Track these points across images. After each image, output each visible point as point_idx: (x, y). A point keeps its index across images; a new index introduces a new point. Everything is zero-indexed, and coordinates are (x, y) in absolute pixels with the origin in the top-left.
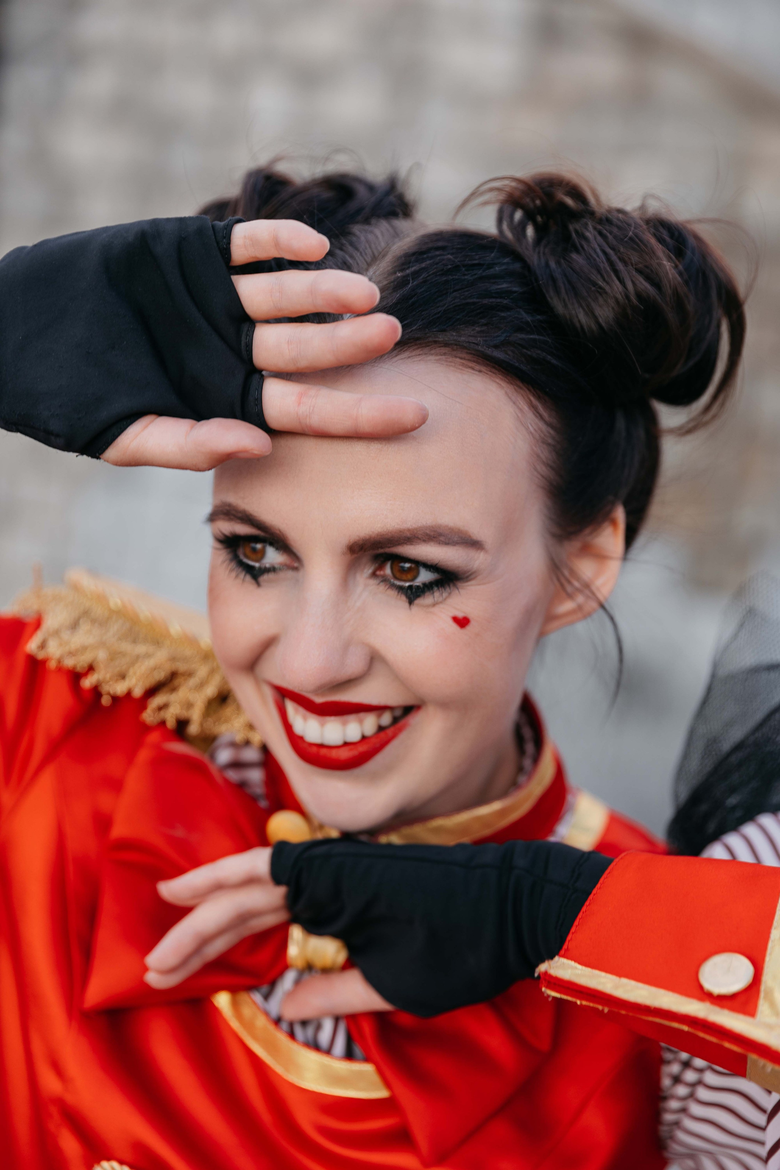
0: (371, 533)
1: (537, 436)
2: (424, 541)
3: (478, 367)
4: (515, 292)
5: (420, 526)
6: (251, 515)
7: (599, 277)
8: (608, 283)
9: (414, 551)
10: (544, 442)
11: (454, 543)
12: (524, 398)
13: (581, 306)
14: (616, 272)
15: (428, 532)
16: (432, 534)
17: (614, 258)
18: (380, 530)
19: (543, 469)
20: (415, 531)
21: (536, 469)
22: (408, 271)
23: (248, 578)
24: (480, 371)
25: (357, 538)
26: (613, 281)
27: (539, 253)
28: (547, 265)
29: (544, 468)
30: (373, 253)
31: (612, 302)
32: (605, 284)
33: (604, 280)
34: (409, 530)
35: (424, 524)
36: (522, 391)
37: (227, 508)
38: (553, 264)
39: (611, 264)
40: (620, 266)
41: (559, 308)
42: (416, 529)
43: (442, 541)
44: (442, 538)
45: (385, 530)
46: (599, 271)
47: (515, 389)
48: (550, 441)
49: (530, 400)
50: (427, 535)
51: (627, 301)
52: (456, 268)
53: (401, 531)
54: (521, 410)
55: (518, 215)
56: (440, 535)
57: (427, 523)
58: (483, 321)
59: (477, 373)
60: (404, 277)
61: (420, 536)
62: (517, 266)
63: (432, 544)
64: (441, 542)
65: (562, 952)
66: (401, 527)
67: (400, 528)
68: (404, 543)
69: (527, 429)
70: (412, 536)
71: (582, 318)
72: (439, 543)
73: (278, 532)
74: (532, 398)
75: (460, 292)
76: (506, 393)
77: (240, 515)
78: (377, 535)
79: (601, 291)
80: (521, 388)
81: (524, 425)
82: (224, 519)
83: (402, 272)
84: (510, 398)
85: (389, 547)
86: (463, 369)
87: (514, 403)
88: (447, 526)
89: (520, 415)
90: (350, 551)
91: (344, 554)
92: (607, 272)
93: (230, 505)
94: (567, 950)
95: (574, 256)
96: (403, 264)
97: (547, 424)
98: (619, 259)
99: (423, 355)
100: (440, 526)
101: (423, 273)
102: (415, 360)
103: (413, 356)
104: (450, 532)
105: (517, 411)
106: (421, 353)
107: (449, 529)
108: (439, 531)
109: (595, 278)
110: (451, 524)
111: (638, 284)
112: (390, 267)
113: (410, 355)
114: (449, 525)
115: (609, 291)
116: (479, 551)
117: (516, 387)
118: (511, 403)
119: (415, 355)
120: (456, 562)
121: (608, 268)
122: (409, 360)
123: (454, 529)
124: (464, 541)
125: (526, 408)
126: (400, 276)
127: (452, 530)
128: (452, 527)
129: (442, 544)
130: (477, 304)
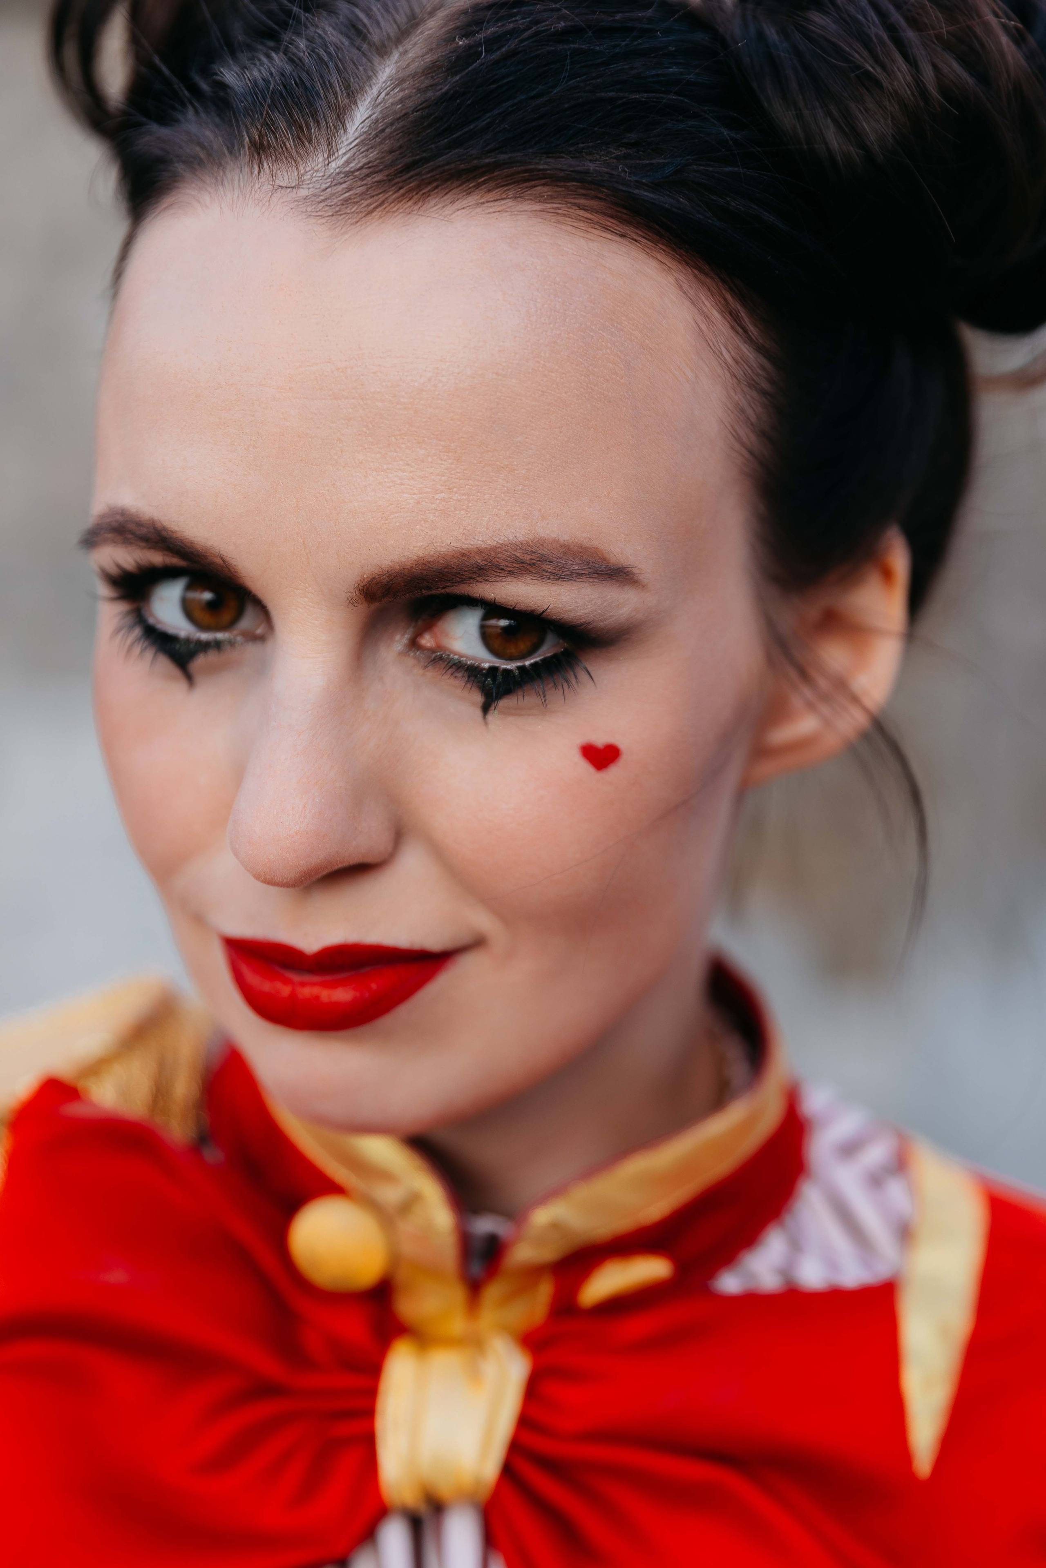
0: (403, 560)
1: (740, 373)
2: (511, 573)
3: (622, 229)
5: (502, 542)
6: (165, 529)
7: (866, 54)
8: (883, 66)
10: (753, 385)
11: (572, 576)
12: (712, 294)
13: (829, 113)
14: (899, 43)
15: (518, 554)
16: (527, 558)
17: (896, 17)
18: (421, 553)
19: (751, 439)
20: (493, 554)
21: (738, 439)
22: (479, 36)
23: (164, 664)
24: (623, 236)
25: (377, 570)
26: (894, 61)
28: (761, 36)
29: (753, 438)
30: (412, 10)
31: (891, 105)
32: (879, 70)
33: (877, 59)
34: (480, 551)
35: (512, 537)
36: (708, 281)
37: (119, 518)
38: (772, 33)
39: (891, 29)
40: (910, 35)
41: (784, 117)
42: (494, 549)
43: (547, 572)
44: (547, 567)
45: (432, 553)
46: (867, 43)
47: (695, 276)
48: (765, 385)
49: (725, 299)
50: (517, 560)
51: (922, 104)
52: (576, 30)
53: (463, 555)
54: (706, 317)
56: (543, 559)
57: (516, 537)
58: (633, 136)
59: (618, 239)
60: (470, 47)
61: (503, 564)
62: (701, 37)
63: (528, 578)
64: (545, 575)
66: (464, 546)
67: (462, 548)
68: (471, 578)
69: (719, 355)
70: (486, 563)
72: (542, 578)
73: (219, 561)
74: (729, 297)
75: (583, 77)
76: (676, 280)
77: (144, 531)
78: (417, 563)
79: (869, 81)
80: (706, 274)
81: (713, 347)
82: (114, 542)
83: (467, 38)
85: (443, 587)
86: (590, 230)
87: (693, 303)
88: (556, 541)
89: (704, 327)
90: (366, 598)
91: (352, 602)
95: (816, 16)
96: (469, 25)
97: (760, 349)
98: (907, 19)
99: (508, 200)
100: (542, 542)
101: (508, 40)
102: (491, 210)
103: (488, 202)
104: (564, 553)
105: (699, 319)
106: (504, 196)
107: (561, 546)
108: (541, 552)
109: (857, 56)
110: (565, 537)
111: (945, 70)
112: (443, 30)
113: (482, 201)
114: (561, 539)
115: (886, 83)
116: (626, 588)
117: (696, 272)
118: (687, 303)
119: (492, 201)
120: (581, 613)
121: (885, 36)
122: (479, 210)
123: (572, 547)
124: (592, 570)
125: (716, 314)
126: (462, 45)
127: (567, 550)
128: (566, 543)
129: (549, 578)
130: (620, 102)
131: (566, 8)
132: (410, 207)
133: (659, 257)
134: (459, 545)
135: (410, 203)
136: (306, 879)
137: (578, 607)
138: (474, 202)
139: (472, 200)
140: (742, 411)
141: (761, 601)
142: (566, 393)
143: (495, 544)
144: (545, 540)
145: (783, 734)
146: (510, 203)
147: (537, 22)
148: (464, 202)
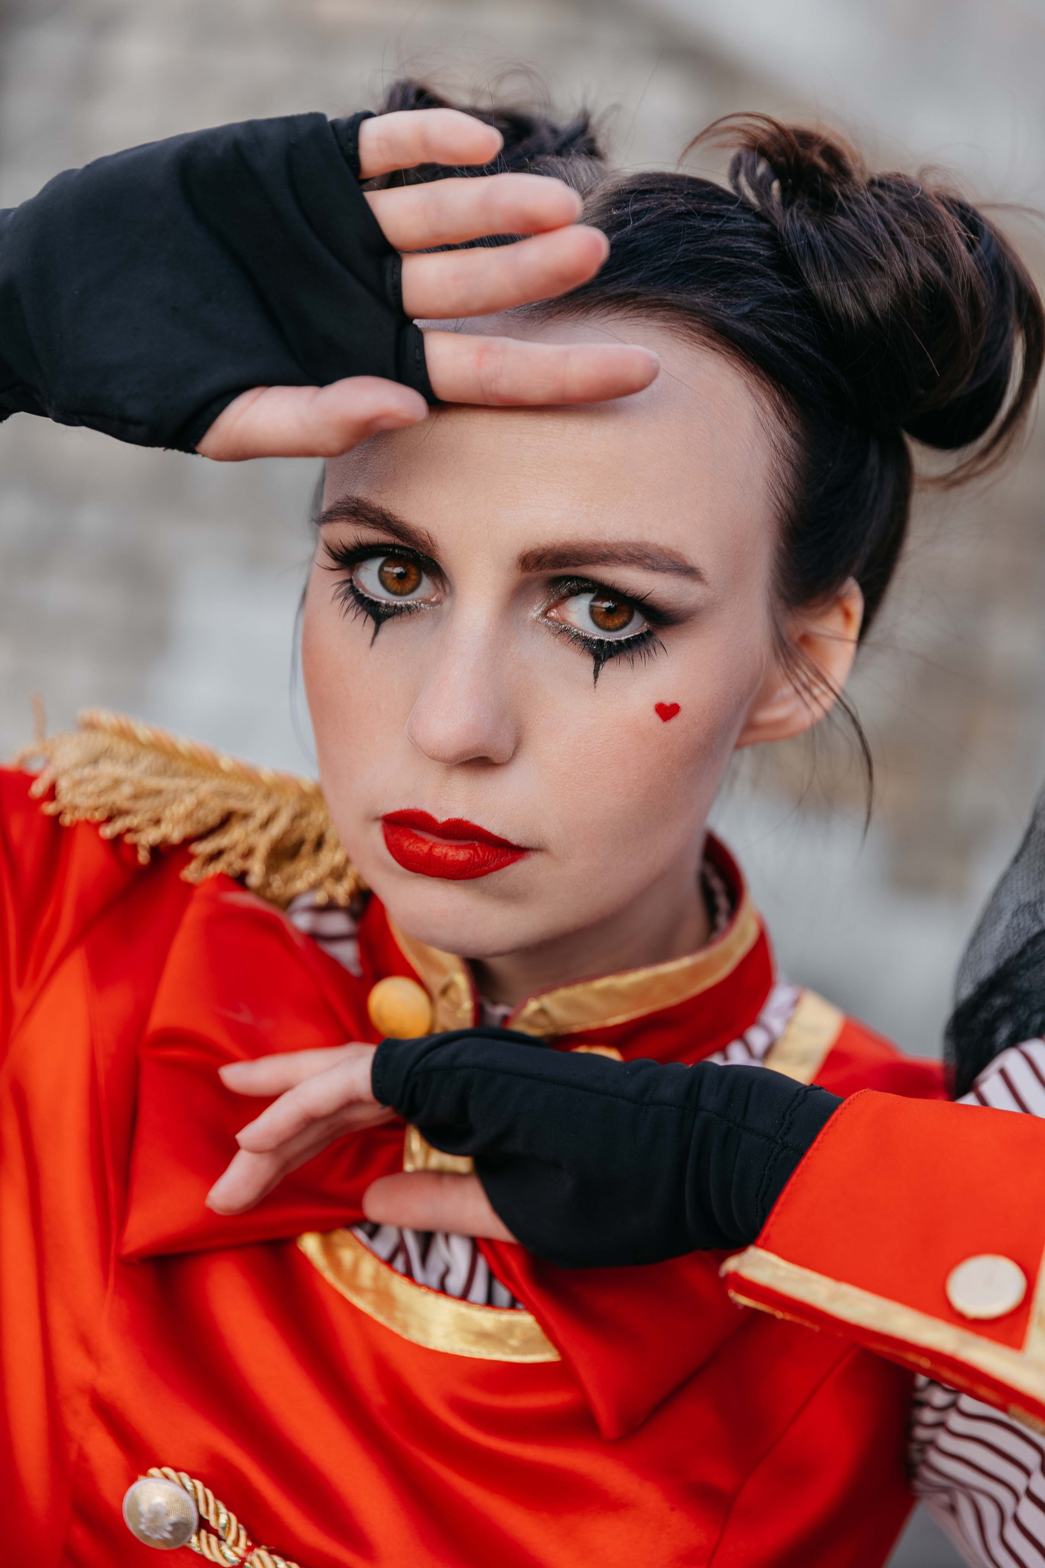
0: (555, 541)
2: (625, 562)
4: (762, 255)
5: (621, 540)
6: (387, 515)
7: (874, 247)
9: (609, 576)
10: (786, 458)
11: (663, 570)
13: (848, 285)
14: (897, 243)
15: (630, 550)
16: (636, 553)
17: (895, 226)
18: (568, 539)
20: (614, 548)
22: (627, 210)
25: (535, 546)
26: (893, 254)
27: (791, 215)
28: (803, 230)
31: (890, 283)
32: (883, 258)
33: (882, 252)
34: (606, 545)
35: (627, 538)
37: (355, 505)
38: (811, 229)
39: (892, 233)
40: (904, 238)
41: (817, 286)
42: (615, 544)
43: (648, 564)
44: (648, 561)
45: (575, 540)
46: (876, 241)
47: (757, 381)
48: (795, 461)
50: (629, 554)
51: (910, 285)
52: (689, 213)
53: (595, 545)
54: (762, 408)
55: (762, 168)
56: (647, 556)
57: (630, 538)
58: (721, 285)
59: (711, 351)
60: (620, 216)
61: (620, 555)
62: (764, 226)
63: (635, 567)
64: (647, 566)
65: (760, 1241)
66: (597, 539)
67: (595, 540)
68: (597, 562)
69: (769, 435)
70: (608, 553)
71: (849, 303)
72: (645, 568)
74: (777, 398)
75: (693, 244)
76: (746, 382)
77: (373, 515)
78: (564, 546)
79: (875, 266)
80: (764, 381)
83: (618, 210)
84: (750, 390)
85: (576, 565)
88: (655, 545)
90: (522, 565)
92: (886, 241)
93: (358, 501)
94: (767, 1238)
95: (841, 220)
96: (619, 202)
97: (794, 435)
98: (901, 228)
99: (642, 318)
100: (646, 544)
101: (645, 214)
102: (631, 323)
103: (630, 317)
104: (659, 554)
105: (758, 409)
106: (639, 315)
107: (658, 549)
108: (645, 551)
109: (869, 248)
110: (661, 543)
111: (925, 264)
112: (601, 204)
113: (625, 316)
114: (659, 545)
115: (887, 268)
116: (696, 583)
117: (758, 379)
118: (751, 398)
119: (633, 317)
120: (665, 595)
121: (888, 237)
122: (623, 322)
123: (665, 551)
124: (676, 567)
125: (768, 407)
126: (615, 215)
127: (661, 551)
128: (661, 547)
129: (648, 569)
130: (716, 262)
131: (682, 198)
132: (577, 316)
133: (735, 365)
134: (593, 538)
135: (577, 314)
136: (460, 758)
137: (664, 591)
138: (619, 317)
139: (619, 315)
140: (779, 475)
141: (772, 610)
142: (673, 447)
143: (616, 541)
144: (648, 544)
145: (767, 715)
146: (643, 320)
147: (663, 205)
148: (613, 316)
